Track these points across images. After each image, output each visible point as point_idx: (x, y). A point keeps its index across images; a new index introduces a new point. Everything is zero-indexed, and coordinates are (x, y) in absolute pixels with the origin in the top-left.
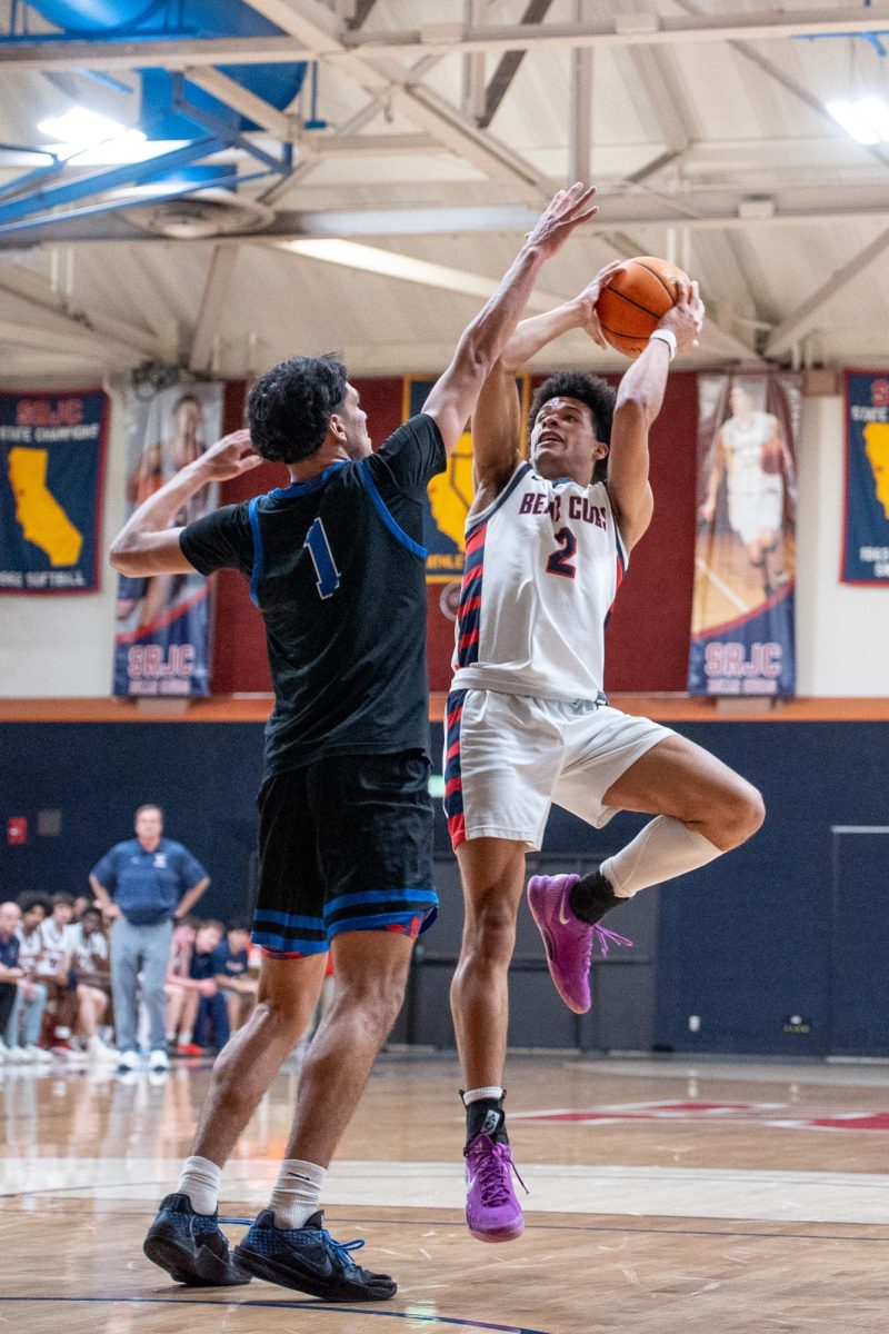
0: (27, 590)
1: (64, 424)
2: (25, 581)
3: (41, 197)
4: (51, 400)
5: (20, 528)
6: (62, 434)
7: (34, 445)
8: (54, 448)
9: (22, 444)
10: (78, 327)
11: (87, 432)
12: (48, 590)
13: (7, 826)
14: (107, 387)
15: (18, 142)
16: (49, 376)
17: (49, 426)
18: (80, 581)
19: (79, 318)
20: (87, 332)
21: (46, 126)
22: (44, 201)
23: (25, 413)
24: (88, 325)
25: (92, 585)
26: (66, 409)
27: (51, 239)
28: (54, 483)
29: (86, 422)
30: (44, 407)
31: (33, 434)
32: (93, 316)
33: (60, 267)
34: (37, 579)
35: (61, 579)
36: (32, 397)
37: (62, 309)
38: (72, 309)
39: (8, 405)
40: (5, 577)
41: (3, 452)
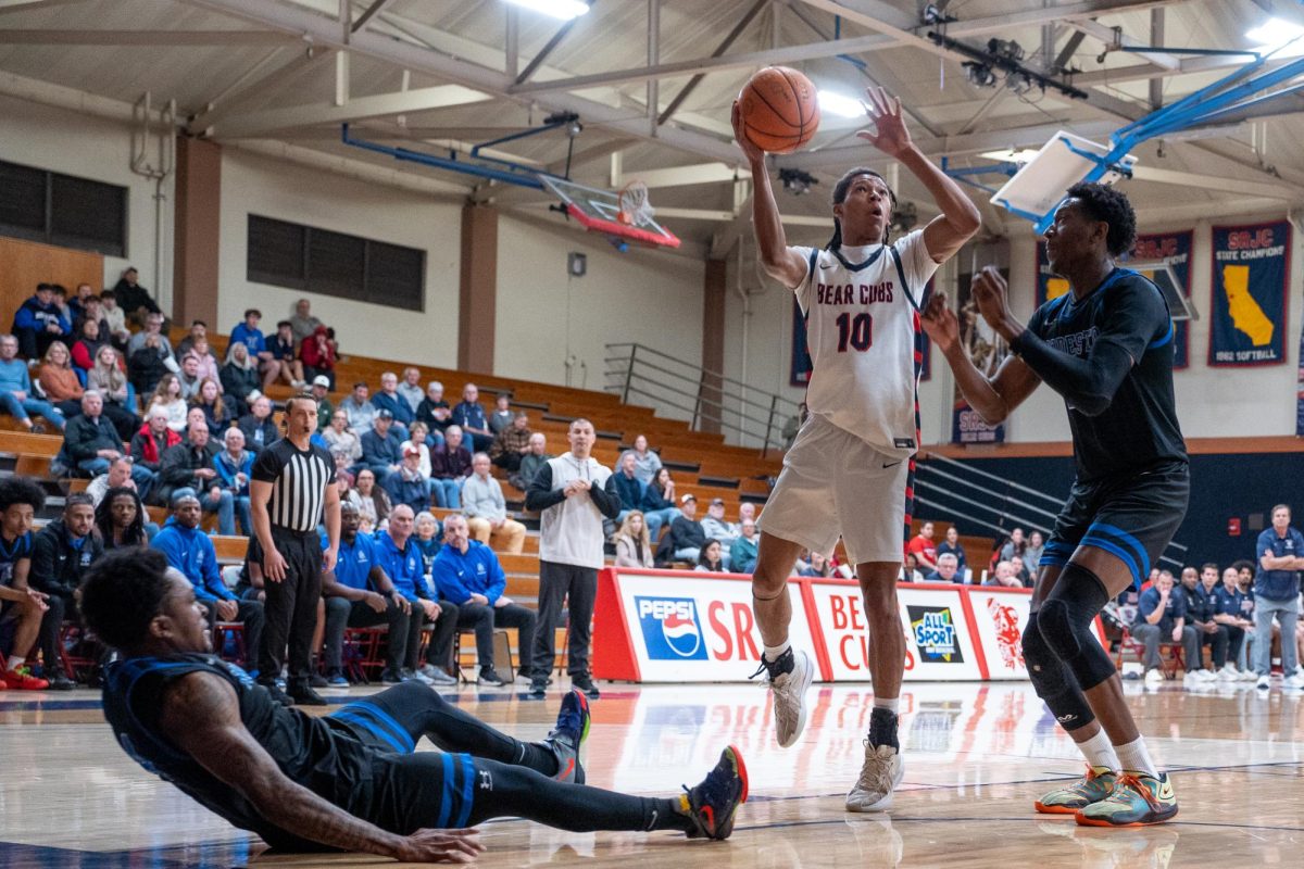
0: (1237, 364)
1: (1261, 247)
2: (1235, 357)
3: (1248, 85)
4: (1251, 230)
5: (1232, 321)
6: (1260, 253)
7: (1239, 263)
8: (1251, 263)
9: (1232, 263)
10: (1271, 177)
11: (1277, 251)
12: (1251, 363)
13: (1228, 525)
14: (1289, 219)
15: (1230, 49)
16: (1250, 214)
17: (1251, 249)
18: (1273, 356)
19: (1271, 171)
20: (1276, 179)
21: (1252, 34)
22: (1251, 88)
23: (1234, 240)
24: (1277, 175)
25: (1281, 358)
26: (1262, 236)
27: (1253, 116)
28: (1254, 288)
29: (1274, 245)
30: (1247, 235)
31: (1239, 255)
32: (1281, 169)
33: (1258, 135)
34: (1244, 356)
35: (1260, 355)
36: (1239, 229)
37: (1259, 165)
38: (1265, 165)
39: (1221, 235)
40: (1222, 356)
41: (1218, 269)
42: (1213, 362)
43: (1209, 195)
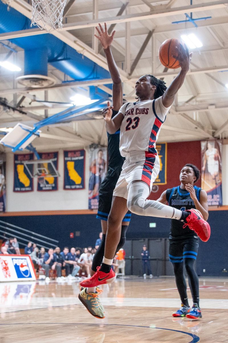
0: (71, 189)
2: (71, 187)
3: (71, 112)
4: (74, 152)
5: (69, 177)
6: (77, 158)
7: (71, 161)
8: (75, 161)
9: (69, 161)
10: (79, 137)
11: (82, 158)
12: (75, 189)
13: (69, 235)
14: (85, 149)
15: (66, 102)
16: (74, 147)
17: (74, 157)
18: (81, 187)
19: (79, 136)
21: (71, 98)
22: (72, 113)
23: (70, 155)
24: (81, 137)
25: (83, 188)
26: (78, 153)
27: (73, 120)
28: (76, 168)
29: (81, 156)
30: (73, 153)
31: (71, 159)
32: (82, 135)
33: (75, 126)
34: (73, 187)
35: (78, 187)
36: (71, 152)
37: (76, 134)
38: (78, 134)
39: (66, 153)
40: (67, 187)
41: (65, 162)
42: (65, 188)
43: (62, 142)
